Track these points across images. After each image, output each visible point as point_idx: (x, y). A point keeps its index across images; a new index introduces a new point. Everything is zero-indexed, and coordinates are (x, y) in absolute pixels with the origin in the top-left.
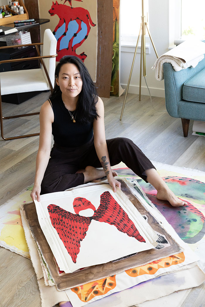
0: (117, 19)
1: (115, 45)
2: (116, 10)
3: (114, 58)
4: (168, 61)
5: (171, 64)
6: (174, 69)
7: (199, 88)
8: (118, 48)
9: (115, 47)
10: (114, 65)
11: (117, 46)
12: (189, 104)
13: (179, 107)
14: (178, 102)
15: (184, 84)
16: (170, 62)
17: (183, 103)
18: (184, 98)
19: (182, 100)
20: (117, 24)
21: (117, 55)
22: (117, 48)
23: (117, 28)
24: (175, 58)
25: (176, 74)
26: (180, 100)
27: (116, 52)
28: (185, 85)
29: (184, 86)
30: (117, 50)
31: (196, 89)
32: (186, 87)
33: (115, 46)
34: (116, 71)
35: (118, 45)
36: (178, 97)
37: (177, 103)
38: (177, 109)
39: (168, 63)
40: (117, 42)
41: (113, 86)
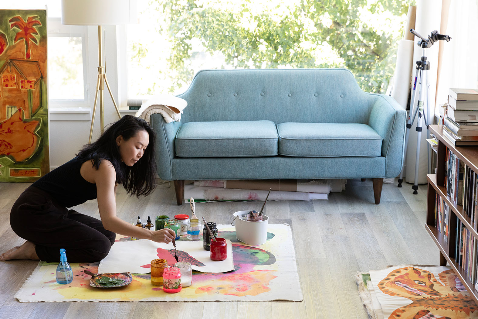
0: (44, 76)
1: (42, 111)
2: (40, 65)
3: (41, 129)
4: (158, 111)
5: (162, 115)
6: (165, 121)
7: (197, 140)
8: (47, 114)
9: (42, 114)
10: (40, 138)
11: (44, 113)
12: (185, 160)
13: (173, 165)
14: (171, 160)
15: (176, 137)
16: (159, 113)
17: (178, 161)
18: (179, 154)
19: (176, 157)
20: (43, 82)
21: (45, 124)
22: (45, 114)
23: (44, 88)
24: (167, 107)
25: (167, 126)
26: (173, 158)
27: (43, 120)
28: (178, 139)
29: (176, 139)
30: (44, 117)
31: (194, 141)
32: (181, 140)
33: (40, 113)
34: (44, 148)
35: (46, 110)
36: (171, 154)
37: (170, 162)
38: (170, 169)
39: (157, 114)
40: (45, 107)
41: (40, 169)
